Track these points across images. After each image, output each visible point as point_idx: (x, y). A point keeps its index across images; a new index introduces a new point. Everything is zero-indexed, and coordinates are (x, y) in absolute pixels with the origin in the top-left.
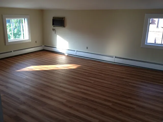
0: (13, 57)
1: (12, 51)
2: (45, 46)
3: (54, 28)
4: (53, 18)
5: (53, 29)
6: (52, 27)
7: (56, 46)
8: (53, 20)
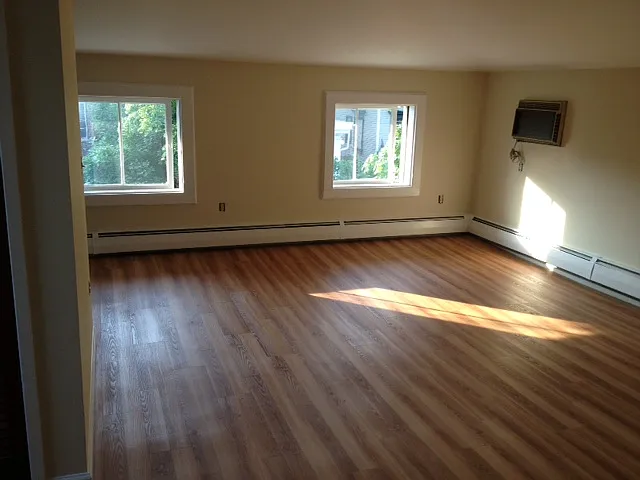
0: (340, 245)
1: (342, 223)
2: (475, 219)
3: (519, 146)
4: (522, 104)
5: (513, 152)
6: (511, 142)
7: (516, 226)
8: (519, 114)
